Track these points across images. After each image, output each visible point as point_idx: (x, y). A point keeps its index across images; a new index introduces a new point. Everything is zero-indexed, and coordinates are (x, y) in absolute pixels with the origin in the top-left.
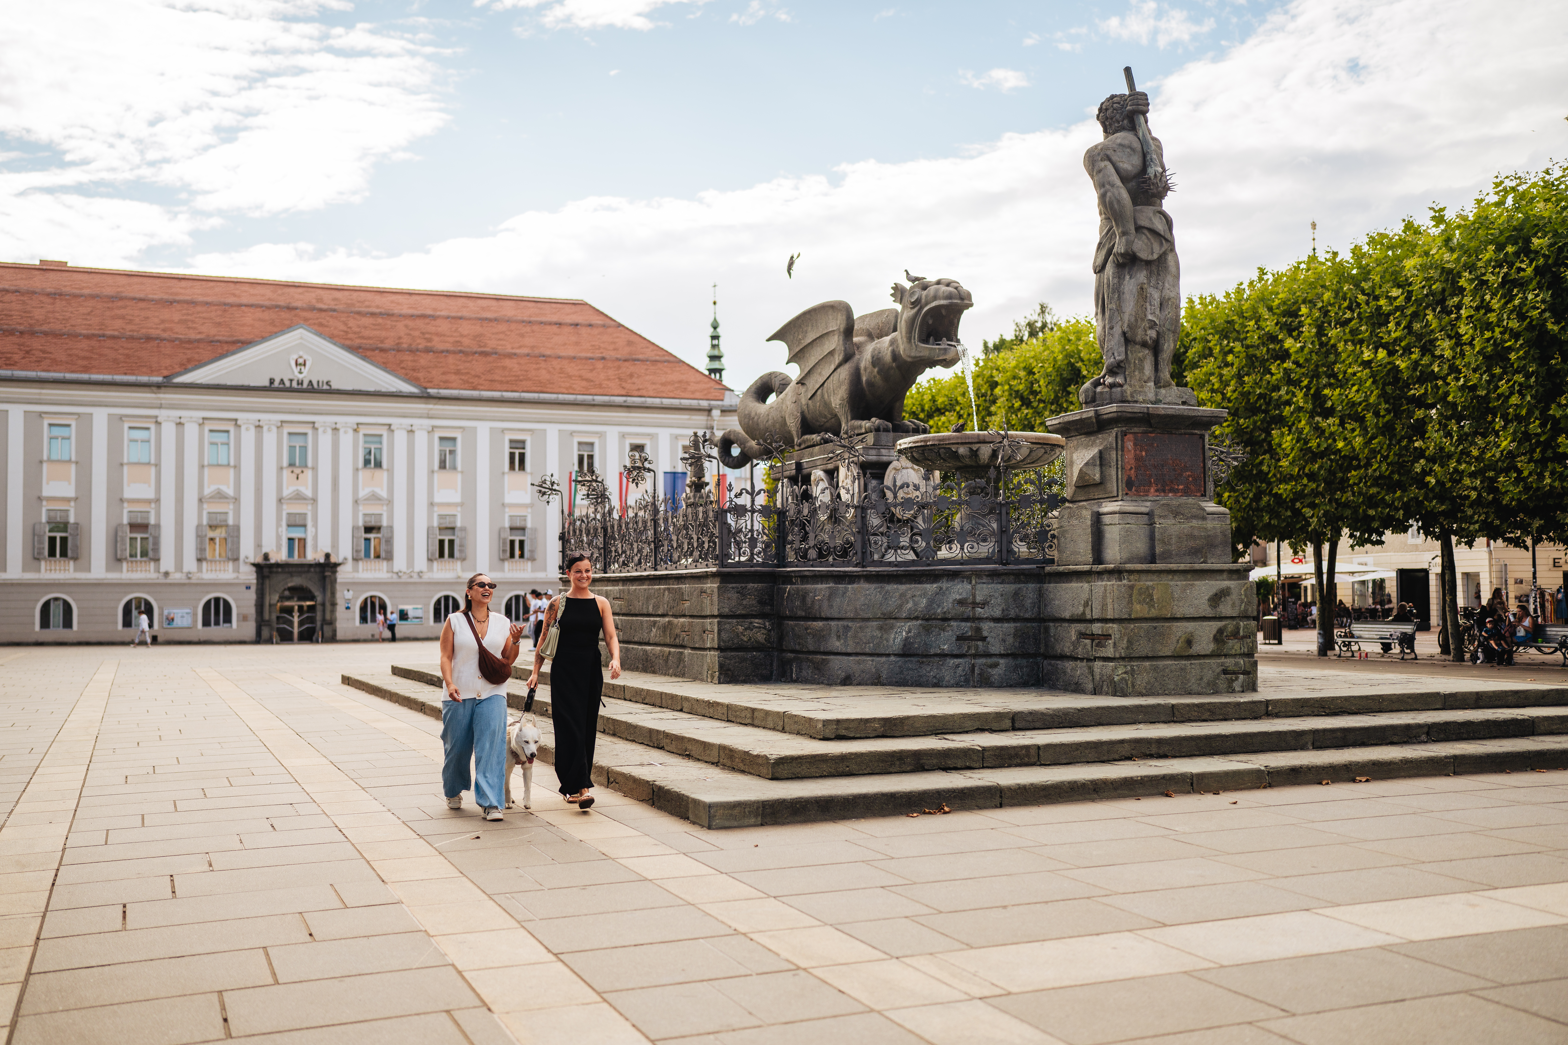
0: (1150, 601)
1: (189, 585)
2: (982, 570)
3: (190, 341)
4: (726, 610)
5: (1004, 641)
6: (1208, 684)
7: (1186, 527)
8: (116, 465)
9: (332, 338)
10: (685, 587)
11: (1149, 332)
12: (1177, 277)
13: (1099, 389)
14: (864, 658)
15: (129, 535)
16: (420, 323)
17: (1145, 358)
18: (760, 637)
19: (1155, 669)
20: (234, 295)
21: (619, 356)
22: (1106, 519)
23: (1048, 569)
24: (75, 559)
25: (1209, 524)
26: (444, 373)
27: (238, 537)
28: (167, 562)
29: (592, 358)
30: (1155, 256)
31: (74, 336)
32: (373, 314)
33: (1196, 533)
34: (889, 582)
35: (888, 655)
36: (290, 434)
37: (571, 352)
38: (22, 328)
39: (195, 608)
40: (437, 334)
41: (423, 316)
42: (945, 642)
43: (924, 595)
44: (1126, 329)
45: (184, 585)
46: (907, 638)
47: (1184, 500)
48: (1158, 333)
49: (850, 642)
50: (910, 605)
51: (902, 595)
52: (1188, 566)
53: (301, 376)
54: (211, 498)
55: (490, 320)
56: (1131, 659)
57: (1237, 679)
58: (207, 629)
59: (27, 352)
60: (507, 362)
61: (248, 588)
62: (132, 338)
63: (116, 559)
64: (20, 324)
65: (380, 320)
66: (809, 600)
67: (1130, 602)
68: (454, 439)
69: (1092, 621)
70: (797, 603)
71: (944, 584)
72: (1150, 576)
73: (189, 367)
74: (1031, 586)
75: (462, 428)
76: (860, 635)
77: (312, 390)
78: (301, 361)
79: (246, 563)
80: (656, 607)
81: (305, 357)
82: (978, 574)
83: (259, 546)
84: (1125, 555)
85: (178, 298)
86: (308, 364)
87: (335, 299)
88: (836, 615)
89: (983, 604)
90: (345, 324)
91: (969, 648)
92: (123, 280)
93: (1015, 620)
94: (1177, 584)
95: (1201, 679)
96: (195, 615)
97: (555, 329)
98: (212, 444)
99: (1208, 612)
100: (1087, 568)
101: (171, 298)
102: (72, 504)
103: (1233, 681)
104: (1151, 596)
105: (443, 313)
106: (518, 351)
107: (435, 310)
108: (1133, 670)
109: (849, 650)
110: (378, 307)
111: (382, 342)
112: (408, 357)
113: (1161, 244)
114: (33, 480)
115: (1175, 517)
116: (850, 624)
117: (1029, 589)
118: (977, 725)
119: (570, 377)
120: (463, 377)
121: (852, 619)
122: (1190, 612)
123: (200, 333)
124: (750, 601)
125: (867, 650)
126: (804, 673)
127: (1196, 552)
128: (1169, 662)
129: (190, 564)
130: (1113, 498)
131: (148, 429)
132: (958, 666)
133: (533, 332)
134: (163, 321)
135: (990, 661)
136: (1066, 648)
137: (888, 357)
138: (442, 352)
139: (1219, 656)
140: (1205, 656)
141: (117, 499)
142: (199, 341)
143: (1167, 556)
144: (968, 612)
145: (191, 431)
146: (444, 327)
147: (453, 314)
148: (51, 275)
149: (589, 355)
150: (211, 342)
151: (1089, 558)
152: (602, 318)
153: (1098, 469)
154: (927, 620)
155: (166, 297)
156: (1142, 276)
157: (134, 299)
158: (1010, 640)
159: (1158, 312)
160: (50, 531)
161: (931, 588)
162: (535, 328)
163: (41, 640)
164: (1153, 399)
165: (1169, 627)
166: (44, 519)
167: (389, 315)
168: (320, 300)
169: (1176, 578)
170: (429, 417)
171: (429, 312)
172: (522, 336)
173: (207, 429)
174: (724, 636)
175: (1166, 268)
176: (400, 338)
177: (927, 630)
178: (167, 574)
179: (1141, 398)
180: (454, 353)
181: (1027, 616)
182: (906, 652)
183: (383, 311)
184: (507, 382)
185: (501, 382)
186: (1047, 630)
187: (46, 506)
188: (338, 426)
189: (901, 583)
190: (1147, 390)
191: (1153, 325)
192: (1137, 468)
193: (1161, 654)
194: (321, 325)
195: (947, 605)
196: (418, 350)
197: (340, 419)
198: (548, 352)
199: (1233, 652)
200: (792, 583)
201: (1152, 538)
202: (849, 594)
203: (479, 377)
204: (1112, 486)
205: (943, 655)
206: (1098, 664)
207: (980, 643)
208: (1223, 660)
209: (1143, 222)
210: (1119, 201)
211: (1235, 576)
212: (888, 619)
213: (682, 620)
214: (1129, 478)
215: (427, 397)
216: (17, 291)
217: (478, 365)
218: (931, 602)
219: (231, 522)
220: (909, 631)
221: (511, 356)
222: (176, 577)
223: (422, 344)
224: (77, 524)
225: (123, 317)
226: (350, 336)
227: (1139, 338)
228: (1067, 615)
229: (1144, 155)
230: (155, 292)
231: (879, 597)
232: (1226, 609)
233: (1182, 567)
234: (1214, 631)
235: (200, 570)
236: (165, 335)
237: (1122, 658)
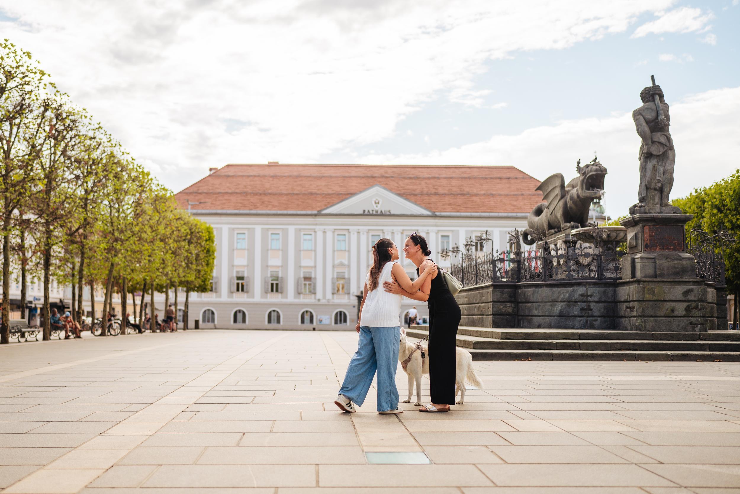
0: (654, 294)
1: (329, 305)
2: (590, 282)
3: (329, 195)
4: (495, 299)
5: (599, 310)
6: (682, 328)
7: (672, 263)
8: (298, 251)
9: (391, 190)
10: (484, 291)
11: (657, 184)
12: (673, 161)
13: (636, 208)
14: (545, 317)
15: (303, 282)
16: (432, 181)
17: (656, 195)
18: (510, 310)
19: (656, 321)
20: (348, 172)
21: (530, 193)
22: (637, 261)
23: (618, 281)
24: (281, 293)
25: (684, 263)
26: (443, 205)
27: (350, 283)
28: (319, 295)
29: (516, 195)
30: (661, 153)
31: (281, 194)
32: (410, 178)
33: (676, 266)
34: (554, 287)
35: (554, 316)
36: (373, 235)
37: (505, 192)
38: (260, 192)
39: (331, 315)
40: (440, 186)
41: (434, 178)
42: (576, 311)
43: (567, 292)
44: (646, 183)
45: (326, 305)
46: (561, 309)
47: (673, 252)
48: (662, 185)
49: (540, 311)
50: (562, 296)
51: (559, 292)
52: (672, 280)
53: (377, 209)
54: (338, 265)
55: (465, 178)
56: (644, 316)
57: (697, 327)
58: (336, 325)
59: (263, 202)
60: (474, 198)
61: (354, 307)
62: (304, 194)
63: (299, 293)
64: (260, 190)
65: (414, 181)
66: (526, 295)
67: (644, 293)
68: (448, 236)
69: (630, 301)
70: (523, 296)
71: (575, 288)
72: (653, 283)
73: (329, 206)
74: (611, 288)
75: (452, 231)
76: (544, 308)
77: (382, 215)
78: (377, 201)
79: (353, 295)
80: (476, 300)
81: (379, 199)
82: (589, 284)
83: (359, 287)
84: (643, 275)
85: (324, 175)
86: (380, 203)
87: (393, 172)
88: (535, 301)
89: (591, 296)
90: (398, 183)
91: (585, 313)
92: (301, 168)
93: (604, 302)
94: (666, 287)
95: (679, 326)
96: (331, 319)
97: (498, 181)
98: (339, 241)
99: (682, 298)
100: (628, 280)
101: (321, 175)
102: (280, 268)
103: (695, 327)
104: (654, 292)
105: (444, 176)
106: (480, 193)
107: (439, 174)
108: (645, 321)
109: (540, 314)
110: (413, 174)
111: (414, 191)
112: (426, 198)
113: (664, 148)
114: (265, 258)
115: (666, 260)
116: (540, 304)
117: (610, 290)
118: (564, 337)
119: (505, 204)
120: (453, 206)
121: (541, 302)
122: (673, 298)
123: (333, 190)
124: (506, 296)
125: (546, 314)
126: (525, 324)
127: (676, 274)
128: (663, 319)
129: (329, 295)
130: (640, 252)
131: (311, 234)
132: (581, 321)
133: (487, 183)
134: (318, 186)
135: (594, 319)
136: (622, 313)
137: (576, 197)
138: (443, 194)
139: (688, 317)
140: (681, 317)
141: (298, 266)
142: (333, 194)
143: (662, 275)
144: (585, 298)
145: (329, 235)
146: (444, 182)
147: (448, 176)
148: (272, 168)
149: (515, 193)
150: (338, 194)
151: (630, 276)
152: (522, 174)
153: (635, 240)
154: (569, 302)
155: (319, 175)
156: (654, 162)
157: (305, 177)
158: (602, 310)
159: (662, 176)
160: (272, 280)
161: (570, 289)
162: (488, 181)
163: (268, 328)
164: (659, 211)
165: (663, 304)
166: (269, 275)
167: (418, 178)
168: (386, 173)
169: (666, 284)
170: (436, 226)
171: (437, 176)
172: (482, 185)
173: (336, 233)
174: (495, 309)
175: (667, 158)
176: (423, 189)
177: (569, 306)
178: (319, 300)
179: (653, 212)
180: (448, 195)
181: (609, 300)
182: (561, 315)
183: (414, 176)
184: (474, 208)
185: (471, 208)
186: (617, 305)
187: (270, 269)
188: (394, 231)
189: (559, 288)
190: (656, 208)
191: (659, 181)
192: (650, 240)
193: (659, 315)
194: (387, 184)
195: (576, 296)
196: (431, 194)
197: (395, 228)
198: (494, 193)
199: (695, 315)
200: (521, 289)
201: (655, 268)
202: (540, 292)
203: (460, 206)
204: (640, 247)
205: (575, 316)
206: (632, 319)
207: (590, 311)
208: (690, 318)
209: (655, 139)
210: (644, 132)
211: (696, 284)
212: (554, 302)
213: (483, 304)
214: (647, 244)
215: (435, 216)
216: (259, 176)
217: (460, 200)
218: (570, 295)
219: (346, 276)
220: (562, 307)
221: (476, 195)
222: (323, 301)
223: (433, 191)
224: (282, 278)
225: (300, 185)
226: (400, 189)
227: (652, 187)
228: (622, 300)
229: (657, 112)
230: (314, 173)
231: (550, 293)
232: (691, 297)
233: (669, 280)
234: (685, 306)
235: (333, 298)
236: (318, 192)
237: (639, 316)
